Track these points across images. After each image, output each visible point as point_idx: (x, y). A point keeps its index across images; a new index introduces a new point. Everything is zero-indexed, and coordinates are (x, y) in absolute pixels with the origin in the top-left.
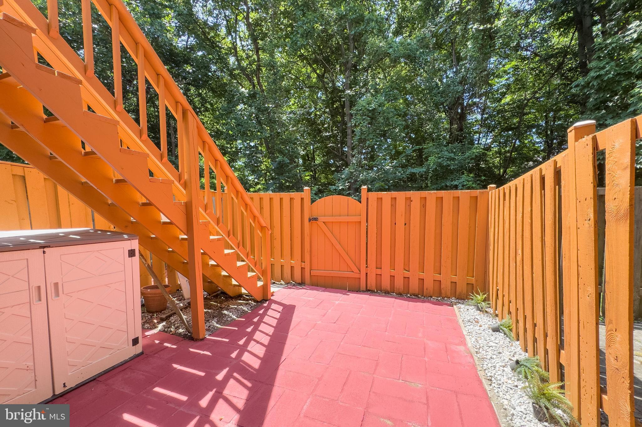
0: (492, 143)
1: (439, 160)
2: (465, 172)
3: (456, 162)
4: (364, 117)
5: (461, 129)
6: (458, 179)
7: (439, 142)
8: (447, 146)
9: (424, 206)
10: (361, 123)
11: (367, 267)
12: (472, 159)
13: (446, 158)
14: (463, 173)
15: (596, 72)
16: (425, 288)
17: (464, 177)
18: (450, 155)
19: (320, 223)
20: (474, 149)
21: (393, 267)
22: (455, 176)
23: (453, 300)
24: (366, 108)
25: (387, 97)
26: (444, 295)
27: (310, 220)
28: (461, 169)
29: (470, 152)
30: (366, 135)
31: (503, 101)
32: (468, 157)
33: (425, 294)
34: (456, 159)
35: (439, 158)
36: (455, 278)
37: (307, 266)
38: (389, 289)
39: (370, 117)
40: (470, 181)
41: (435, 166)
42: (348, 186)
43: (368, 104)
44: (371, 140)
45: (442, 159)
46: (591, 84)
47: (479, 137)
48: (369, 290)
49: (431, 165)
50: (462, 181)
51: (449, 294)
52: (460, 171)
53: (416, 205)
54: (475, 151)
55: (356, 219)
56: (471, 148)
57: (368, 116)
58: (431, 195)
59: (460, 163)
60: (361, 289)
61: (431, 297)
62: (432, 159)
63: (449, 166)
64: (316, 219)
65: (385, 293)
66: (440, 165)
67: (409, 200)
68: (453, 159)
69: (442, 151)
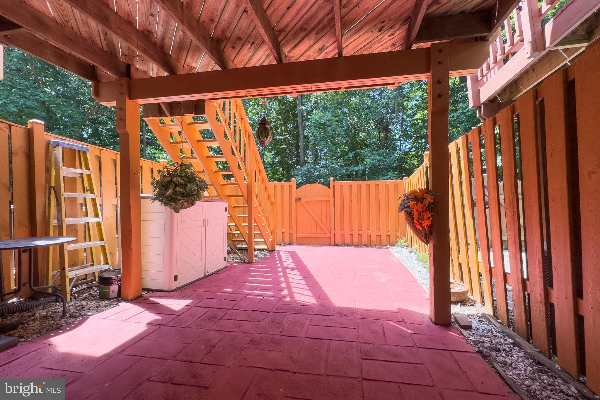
0: (411, 148)
1: (373, 162)
2: (391, 170)
3: (385, 163)
4: (317, 128)
5: (386, 138)
6: (386, 176)
7: (372, 148)
8: (377, 151)
9: (368, 190)
10: (314, 132)
11: (335, 230)
12: (395, 161)
13: (377, 160)
14: (390, 171)
15: (462, 110)
16: (371, 241)
17: (391, 174)
18: (380, 158)
19: (303, 201)
20: (396, 154)
21: (351, 228)
22: (384, 173)
23: (388, 246)
24: (318, 122)
25: (333, 114)
26: (383, 244)
27: (296, 200)
28: (388, 168)
29: (393, 156)
30: (319, 142)
31: (416, 117)
32: (393, 160)
33: (371, 245)
34: (384, 161)
35: (373, 160)
36: (389, 233)
37: (294, 231)
38: (349, 244)
39: (321, 129)
40: (395, 177)
41: (370, 166)
42: (305, 180)
43: (320, 119)
44: (323, 146)
45: (375, 161)
46: (460, 117)
47: (401, 144)
48: (337, 245)
49: (368, 165)
50: (389, 176)
51: (386, 243)
52: (388, 169)
53: (364, 189)
54: (397, 155)
55: (327, 198)
56: (394, 153)
57: (320, 128)
58: (372, 183)
59: (387, 163)
60: (331, 245)
61: (376, 246)
62: (368, 160)
63: (379, 165)
64: (300, 199)
65: (347, 246)
66: (374, 165)
67: (360, 186)
68: (383, 161)
69: (374, 155)
